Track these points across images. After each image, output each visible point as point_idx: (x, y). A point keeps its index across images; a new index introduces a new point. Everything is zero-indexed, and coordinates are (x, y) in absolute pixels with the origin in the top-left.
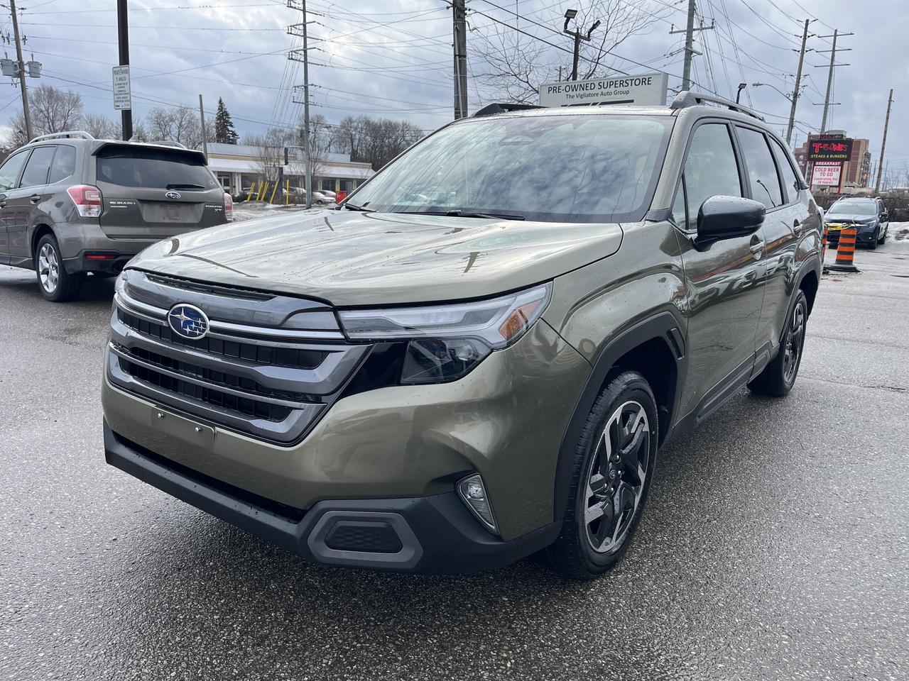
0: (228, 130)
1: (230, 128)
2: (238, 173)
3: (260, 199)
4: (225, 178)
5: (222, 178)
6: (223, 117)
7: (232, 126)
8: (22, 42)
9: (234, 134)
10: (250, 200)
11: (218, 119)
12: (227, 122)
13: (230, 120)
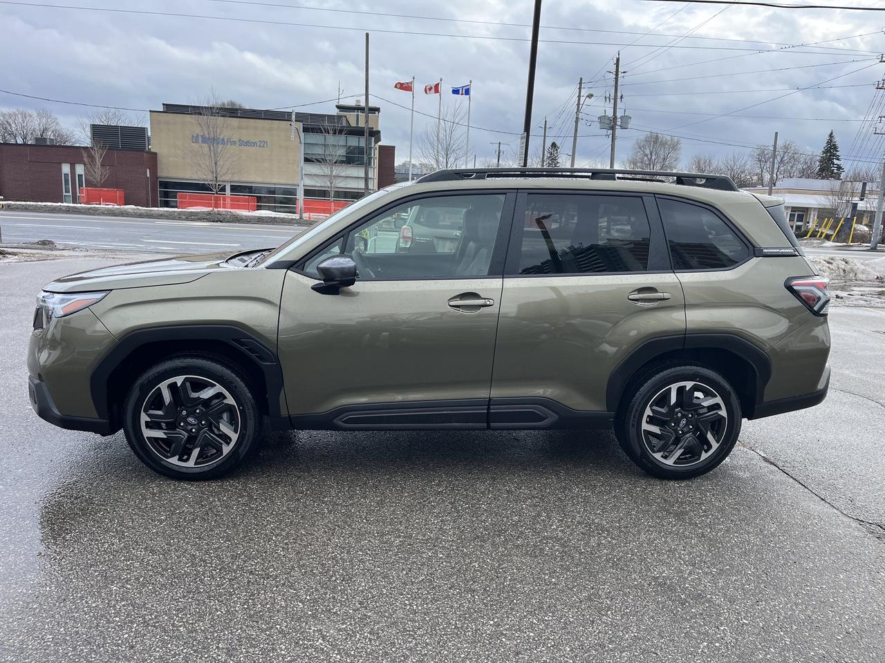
0: (834, 164)
1: (836, 162)
2: (815, 209)
3: (821, 236)
4: (800, 213)
5: (796, 214)
6: (831, 150)
7: (838, 160)
8: (619, 100)
9: (839, 168)
10: (810, 236)
11: (824, 153)
12: (834, 155)
13: (838, 153)
